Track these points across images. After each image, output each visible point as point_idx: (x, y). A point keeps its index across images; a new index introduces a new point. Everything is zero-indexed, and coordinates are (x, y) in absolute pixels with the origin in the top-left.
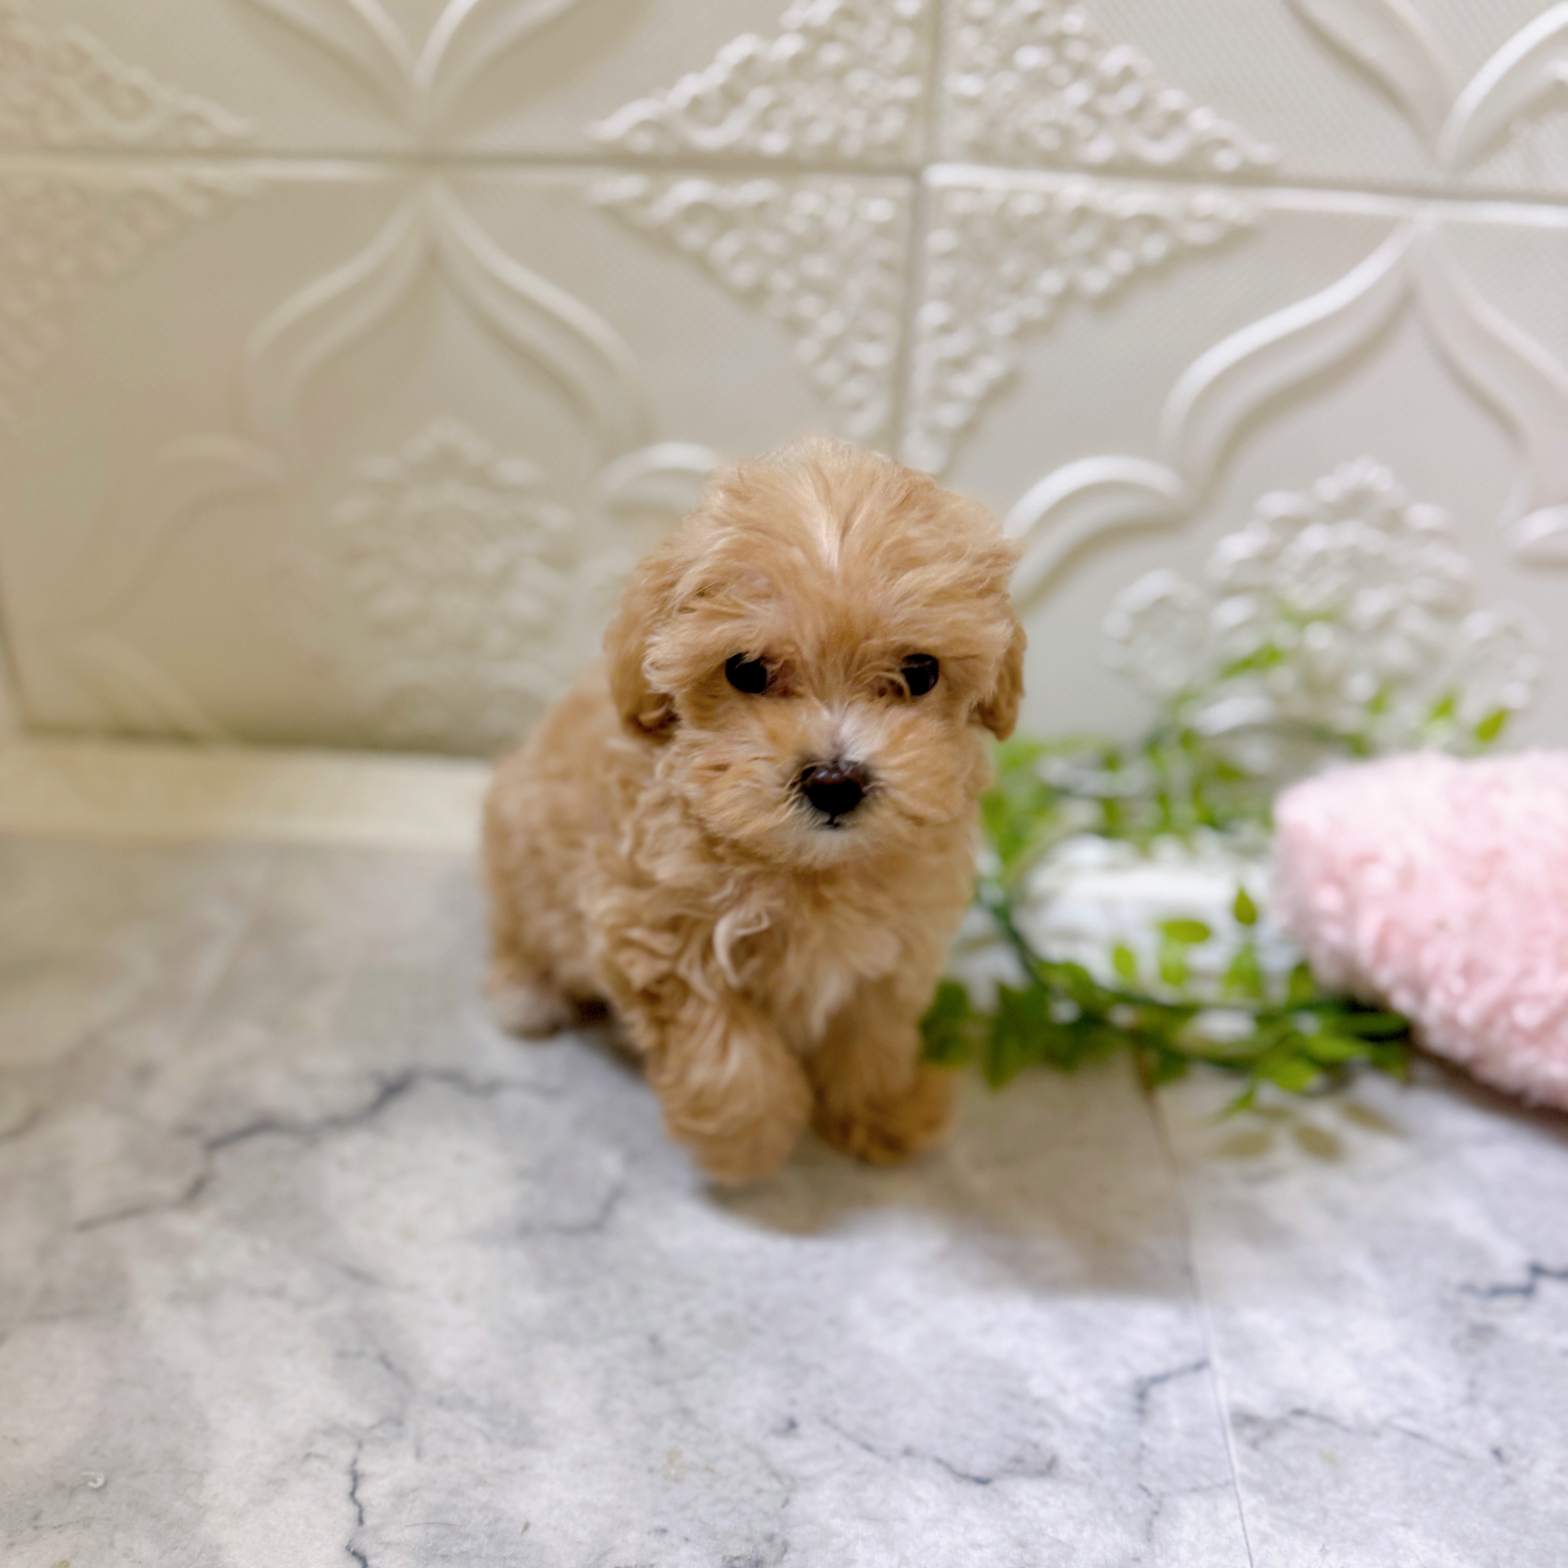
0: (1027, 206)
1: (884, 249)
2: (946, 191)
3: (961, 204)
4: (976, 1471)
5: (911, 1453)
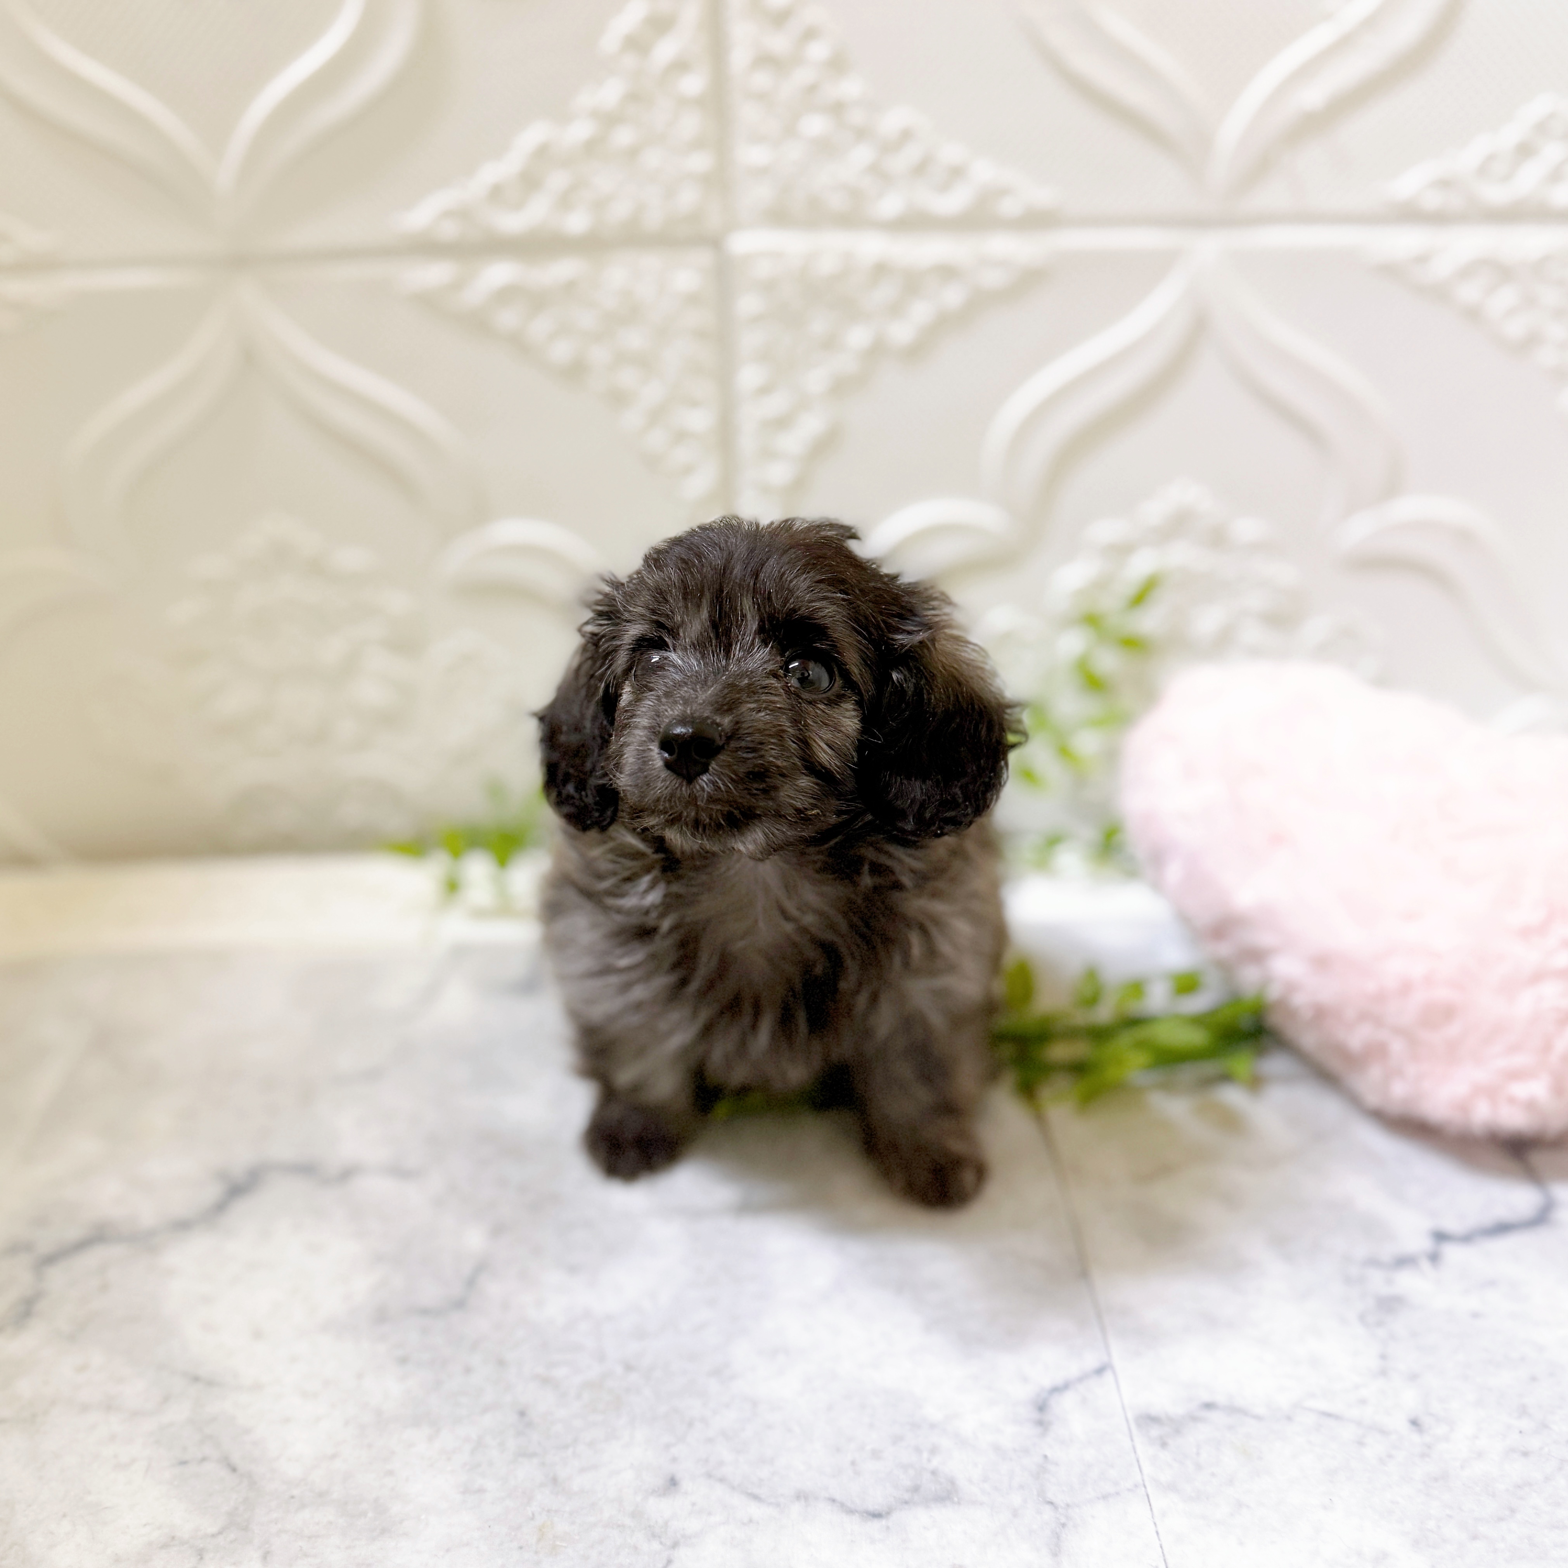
1: (695, 318)
2: (748, 258)
3: (763, 270)
4: (872, 1506)
5: (802, 1496)
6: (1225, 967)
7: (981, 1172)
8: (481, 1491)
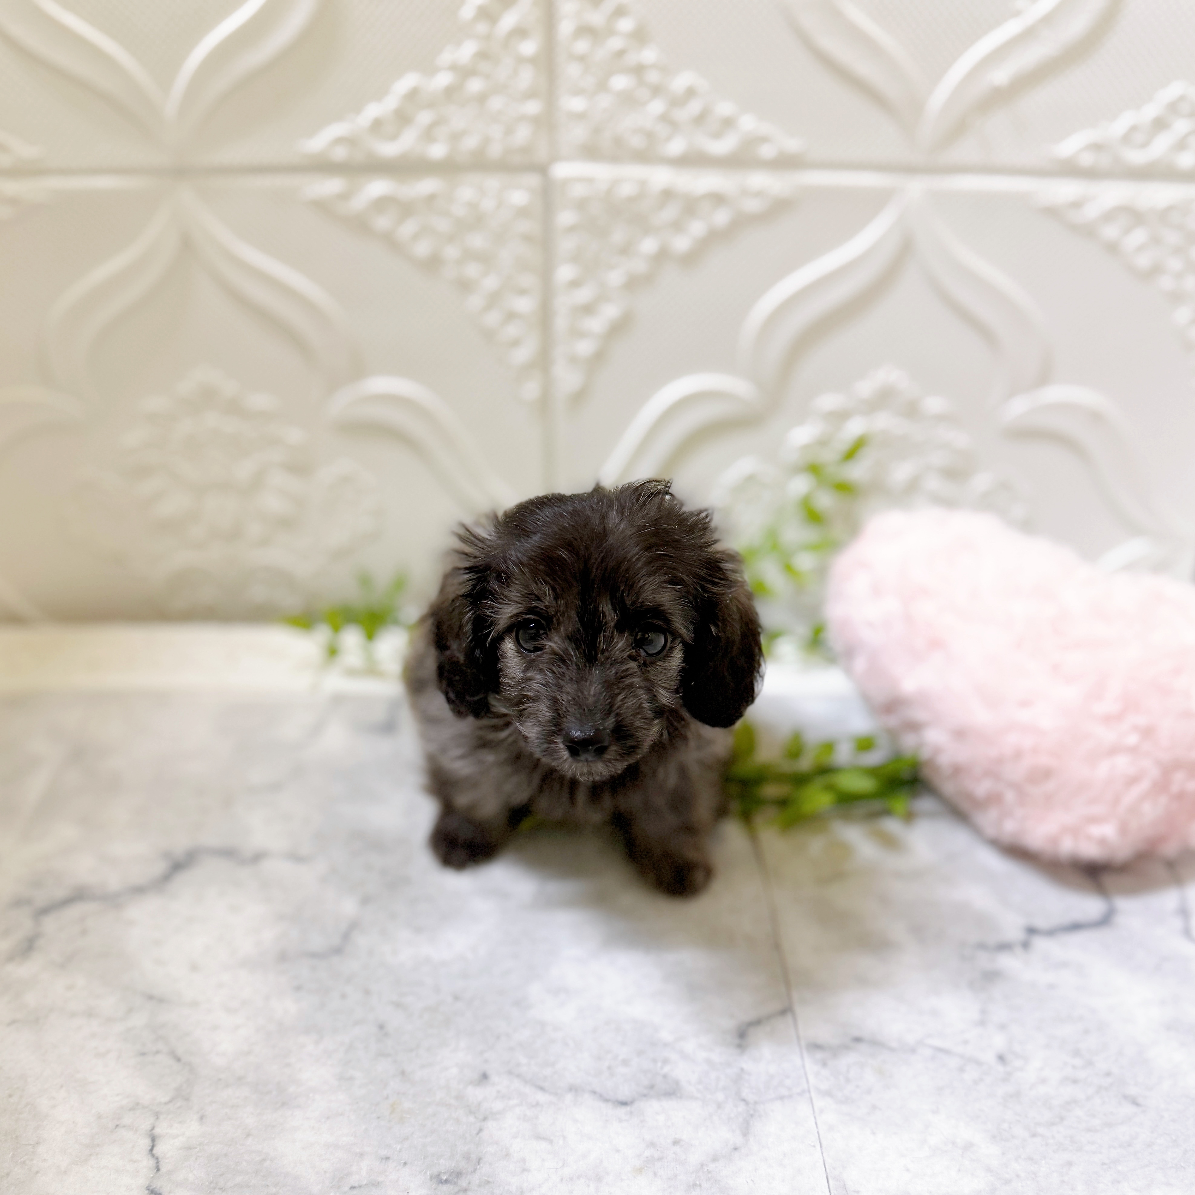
0: (627, 190)
1: (525, 226)
2: (566, 182)
3: (578, 191)
4: (621, 1097)
5: (574, 1089)
6: (893, 734)
7: (709, 873)
8: (351, 1078)
